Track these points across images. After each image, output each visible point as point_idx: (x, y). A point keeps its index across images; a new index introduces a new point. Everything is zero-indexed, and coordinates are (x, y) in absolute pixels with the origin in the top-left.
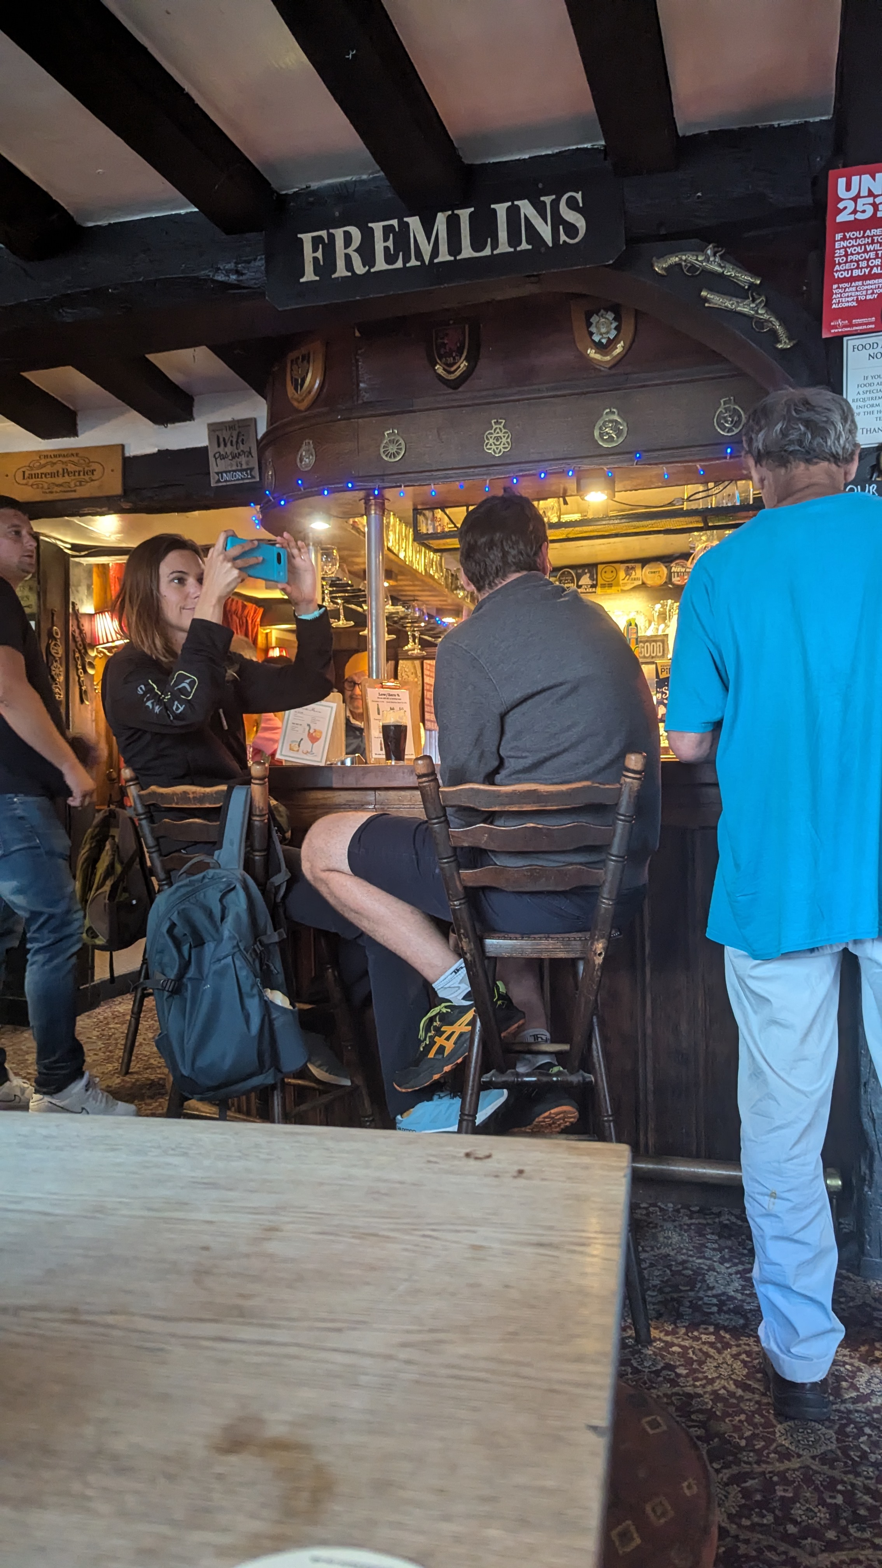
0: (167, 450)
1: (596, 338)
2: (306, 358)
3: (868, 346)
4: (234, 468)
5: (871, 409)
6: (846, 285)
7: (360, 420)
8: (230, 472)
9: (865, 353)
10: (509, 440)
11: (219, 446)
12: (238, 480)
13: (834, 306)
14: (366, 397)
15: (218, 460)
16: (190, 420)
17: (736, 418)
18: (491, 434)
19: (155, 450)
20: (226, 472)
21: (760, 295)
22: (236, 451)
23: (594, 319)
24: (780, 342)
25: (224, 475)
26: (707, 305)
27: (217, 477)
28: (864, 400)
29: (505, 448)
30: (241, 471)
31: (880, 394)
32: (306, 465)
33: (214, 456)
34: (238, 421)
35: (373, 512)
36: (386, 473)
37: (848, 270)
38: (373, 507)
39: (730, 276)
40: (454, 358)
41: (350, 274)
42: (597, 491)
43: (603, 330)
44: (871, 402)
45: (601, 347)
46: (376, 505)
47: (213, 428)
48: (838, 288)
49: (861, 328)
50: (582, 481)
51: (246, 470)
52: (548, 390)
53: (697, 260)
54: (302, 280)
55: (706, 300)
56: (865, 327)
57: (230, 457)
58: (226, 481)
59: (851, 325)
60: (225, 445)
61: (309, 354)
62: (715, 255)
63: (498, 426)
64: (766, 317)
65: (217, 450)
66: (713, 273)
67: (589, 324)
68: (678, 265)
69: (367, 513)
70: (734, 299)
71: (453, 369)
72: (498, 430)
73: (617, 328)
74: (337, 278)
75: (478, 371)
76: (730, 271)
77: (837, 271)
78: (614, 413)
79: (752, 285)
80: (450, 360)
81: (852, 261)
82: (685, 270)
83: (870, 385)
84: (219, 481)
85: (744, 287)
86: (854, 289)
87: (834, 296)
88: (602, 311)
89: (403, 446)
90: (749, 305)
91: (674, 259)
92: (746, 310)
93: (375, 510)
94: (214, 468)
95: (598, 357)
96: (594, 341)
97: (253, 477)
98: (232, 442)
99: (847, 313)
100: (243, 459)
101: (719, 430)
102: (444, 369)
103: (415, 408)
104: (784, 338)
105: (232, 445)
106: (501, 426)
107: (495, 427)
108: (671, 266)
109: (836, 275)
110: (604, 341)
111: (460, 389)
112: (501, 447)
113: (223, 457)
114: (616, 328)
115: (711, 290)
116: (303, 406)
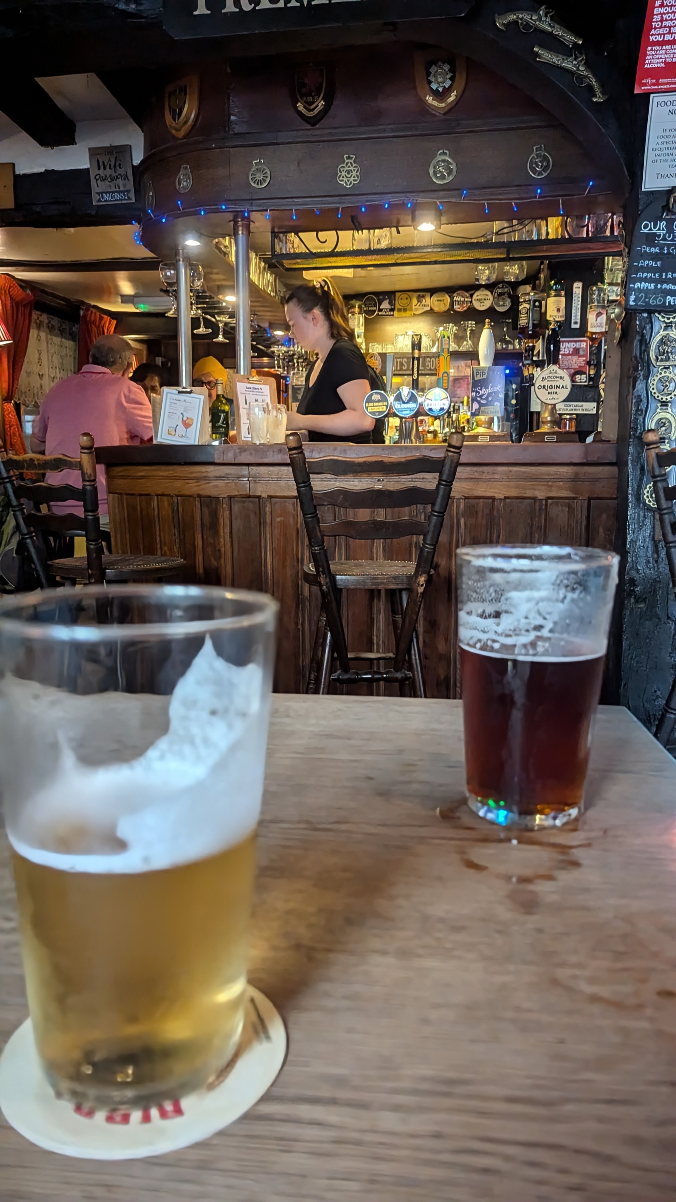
0: (53, 170)
1: (434, 86)
2: (184, 90)
3: (669, 103)
4: (114, 190)
5: (666, 158)
6: (658, 48)
7: (231, 149)
8: (109, 193)
9: (666, 109)
10: (358, 174)
11: (99, 169)
12: (117, 200)
13: (646, 66)
14: (238, 129)
15: (99, 181)
16: (73, 144)
17: (545, 164)
18: (343, 167)
19: (42, 170)
20: (106, 193)
21: (581, 54)
22: (114, 175)
23: (433, 69)
24: (595, 96)
25: (105, 195)
26: (538, 59)
27: (98, 197)
28: (661, 149)
29: (354, 180)
30: (119, 192)
31: (675, 145)
32: (184, 188)
33: (95, 177)
34: (116, 147)
35: (240, 232)
36: (254, 198)
37: (661, 35)
38: (240, 228)
39: (558, 35)
40: (313, 99)
41: (238, 10)
42: (428, 223)
43: (440, 80)
44: (666, 152)
45: (436, 94)
46: (242, 226)
47: (94, 152)
48: (652, 50)
49: (665, 87)
50: (417, 213)
51: (123, 192)
52: (392, 130)
53: (531, 19)
54: (195, 13)
55: (537, 55)
56: (668, 86)
57: (109, 180)
58: (106, 201)
59: (657, 84)
60: (105, 169)
61: (186, 87)
62: (546, 16)
63: (349, 161)
64: (585, 73)
65: (98, 172)
66: (543, 32)
67: (429, 74)
68: (515, 22)
69: (235, 234)
70: (560, 55)
71: (312, 107)
72: (349, 164)
73: (452, 79)
74: (226, 13)
75: (331, 112)
76: (558, 31)
77: (652, 35)
78: (446, 154)
79: (575, 44)
80: (310, 99)
81: (665, 27)
82: (521, 27)
83: (667, 137)
84: (99, 201)
85: (568, 46)
86: (664, 52)
87: (648, 57)
88: (440, 63)
89: (269, 175)
90: (572, 62)
91: (512, 17)
92: (569, 66)
93: (242, 230)
94: (95, 188)
95: (435, 103)
96: (432, 89)
97: (129, 199)
98: (110, 165)
99: (656, 73)
100: (120, 182)
101: (531, 173)
102: (304, 107)
103: (279, 141)
104: (599, 94)
105: (110, 168)
106: (352, 161)
107: (346, 161)
108: (509, 23)
109: (651, 38)
110: (440, 89)
111: (317, 126)
112: (352, 178)
113: (103, 179)
114: (450, 79)
115: (541, 46)
116: (181, 134)
